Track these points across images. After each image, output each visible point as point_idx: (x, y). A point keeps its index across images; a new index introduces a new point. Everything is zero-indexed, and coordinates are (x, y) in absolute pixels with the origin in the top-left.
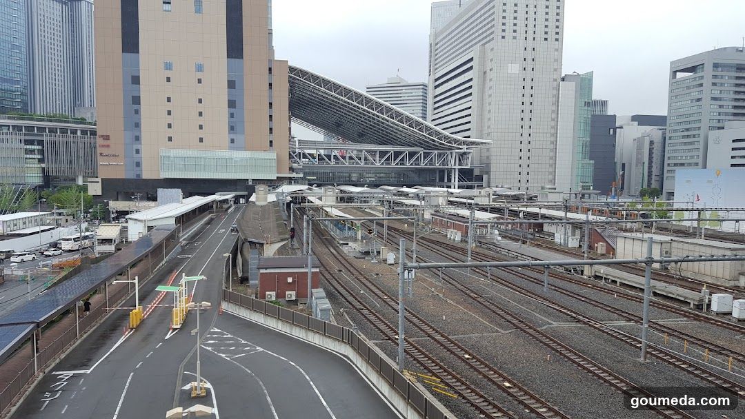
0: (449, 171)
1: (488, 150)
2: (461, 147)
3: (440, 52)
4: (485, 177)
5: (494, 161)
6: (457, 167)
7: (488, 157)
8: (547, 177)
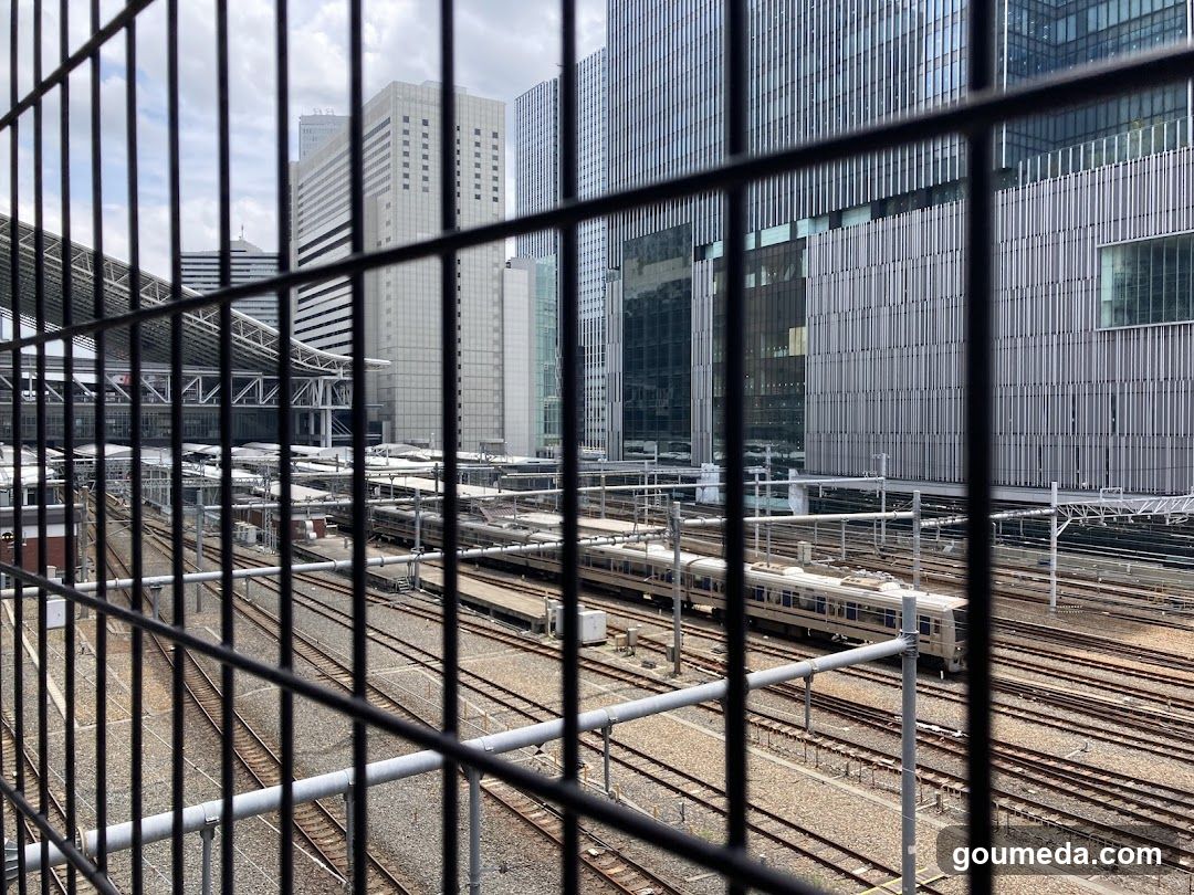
0: (318, 414)
1: (389, 376)
2: (333, 371)
3: (306, 201)
4: (385, 425)
5: (400, 395)
6: (329, 407)
7: (390, 390)
8: (491, 425)
